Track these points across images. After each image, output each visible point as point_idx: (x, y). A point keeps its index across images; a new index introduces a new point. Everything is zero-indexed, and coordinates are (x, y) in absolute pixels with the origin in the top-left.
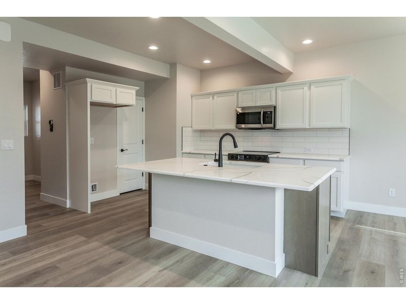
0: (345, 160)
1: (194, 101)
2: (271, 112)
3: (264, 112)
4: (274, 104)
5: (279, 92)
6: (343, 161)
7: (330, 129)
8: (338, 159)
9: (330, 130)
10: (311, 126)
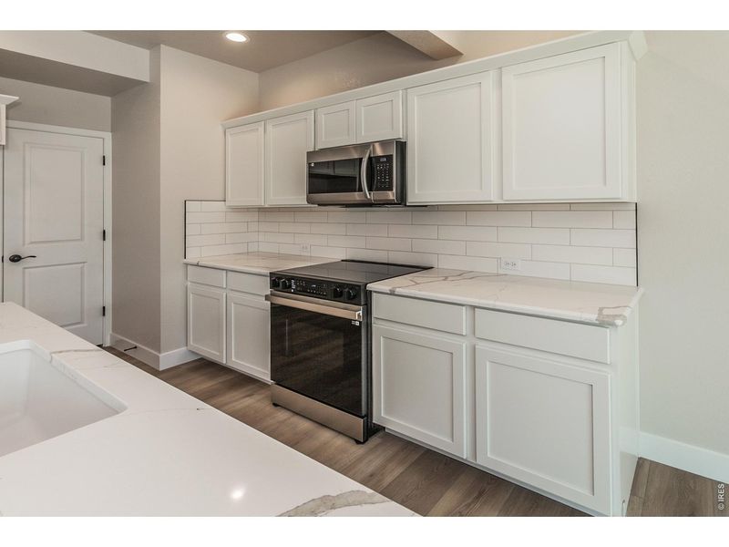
0: (619, 322)
1: (229, 138)
2: (389, 158)
3: (370, 158)
4: (400, 135)
5: (415, 102)
6: (613, 325)
7: (570, 206)
8: (593, 317)
9: (573, 207)
10: (505, 198)
